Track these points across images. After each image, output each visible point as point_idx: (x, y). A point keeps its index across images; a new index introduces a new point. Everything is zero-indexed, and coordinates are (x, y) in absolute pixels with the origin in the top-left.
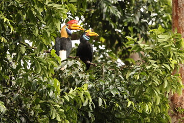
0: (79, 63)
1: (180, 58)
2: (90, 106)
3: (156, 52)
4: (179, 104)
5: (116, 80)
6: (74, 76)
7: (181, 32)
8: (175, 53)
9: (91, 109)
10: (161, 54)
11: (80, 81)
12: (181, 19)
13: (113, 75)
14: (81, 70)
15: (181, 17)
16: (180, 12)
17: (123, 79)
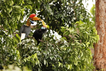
0: (33, 40)
1: (92, 39)
2: (39, 65)
3: (79, 35)
4: (99, 66)
5: (55, 51)
6: (30, 48)
7: (101, 24)
8: (90, 36)
9: (40, 66)
10: (82, 36)
11: (33, 51)
12: (101, 17)
13: (53, 47)
14: (34, 44)
15: (101, 16)
16: (100, 12)
17: (59, 50)
